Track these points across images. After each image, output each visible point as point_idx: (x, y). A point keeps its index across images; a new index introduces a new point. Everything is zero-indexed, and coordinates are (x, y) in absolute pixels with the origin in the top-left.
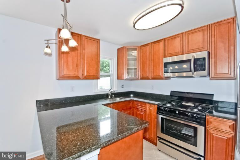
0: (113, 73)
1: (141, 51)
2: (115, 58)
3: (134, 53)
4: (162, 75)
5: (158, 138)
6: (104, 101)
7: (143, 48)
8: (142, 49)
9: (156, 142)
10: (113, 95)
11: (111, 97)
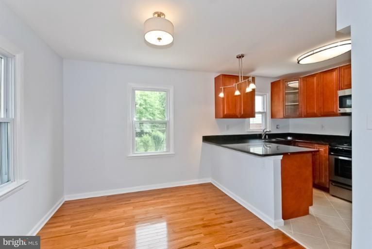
0: (265, 111)
1: (305, 83)
2: (268, 94)
3: (295, 84)
4: (336, 111)
5: (331, 182)
6: (256, 142)
7: (308, 79)
8: (306, 81)
9: (328, 187)
10: (267, 136)
11: (265, 137)
